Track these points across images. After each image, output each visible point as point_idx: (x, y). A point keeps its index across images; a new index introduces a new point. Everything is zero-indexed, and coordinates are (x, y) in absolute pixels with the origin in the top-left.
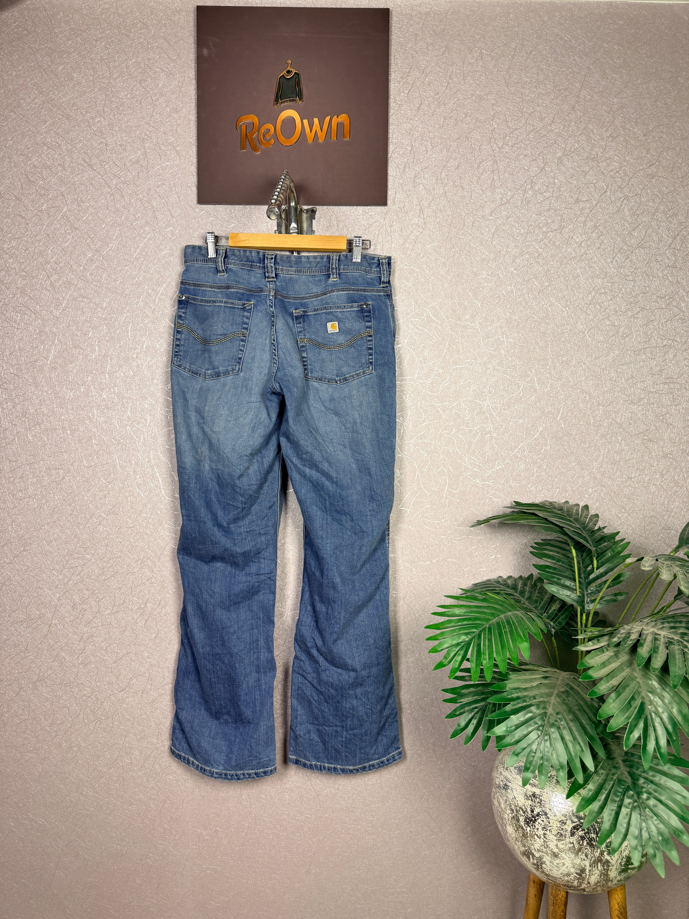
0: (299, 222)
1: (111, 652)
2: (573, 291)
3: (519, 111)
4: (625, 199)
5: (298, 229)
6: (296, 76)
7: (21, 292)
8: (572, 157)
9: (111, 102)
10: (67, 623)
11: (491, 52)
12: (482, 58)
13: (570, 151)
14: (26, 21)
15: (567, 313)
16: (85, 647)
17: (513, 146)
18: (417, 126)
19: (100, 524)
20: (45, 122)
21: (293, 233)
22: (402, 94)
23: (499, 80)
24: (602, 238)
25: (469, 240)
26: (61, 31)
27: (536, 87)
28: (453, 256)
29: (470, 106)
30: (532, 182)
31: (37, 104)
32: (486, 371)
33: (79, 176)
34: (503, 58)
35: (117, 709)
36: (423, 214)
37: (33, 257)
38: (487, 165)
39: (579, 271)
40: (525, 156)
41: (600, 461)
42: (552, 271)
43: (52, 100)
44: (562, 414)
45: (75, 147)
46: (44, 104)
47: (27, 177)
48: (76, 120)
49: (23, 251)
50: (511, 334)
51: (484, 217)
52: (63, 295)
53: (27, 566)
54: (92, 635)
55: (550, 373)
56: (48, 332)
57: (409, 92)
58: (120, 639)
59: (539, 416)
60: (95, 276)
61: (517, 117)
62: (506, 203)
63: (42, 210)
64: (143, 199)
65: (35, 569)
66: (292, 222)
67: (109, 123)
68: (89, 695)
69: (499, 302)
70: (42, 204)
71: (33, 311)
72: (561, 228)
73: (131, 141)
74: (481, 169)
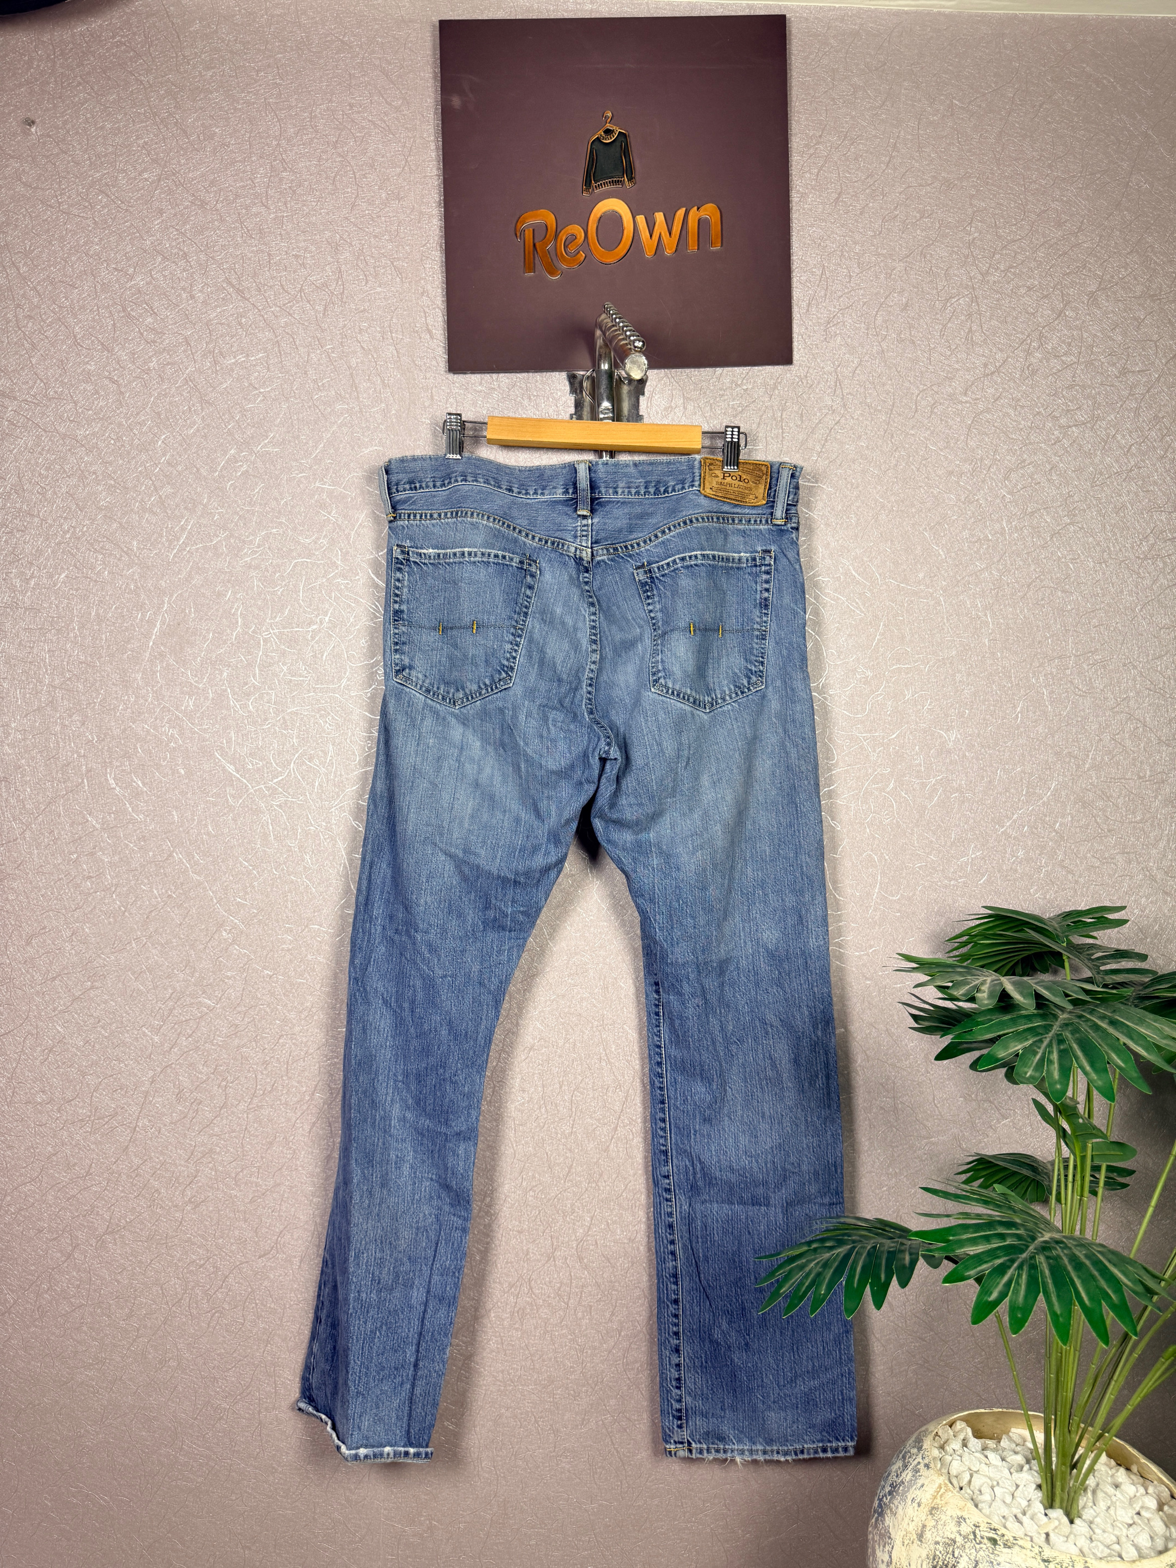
0: (615, 399)
1: (246, 1184)
2: (1115, 534)
3: (1019, 208)
5: (613, 412)
6: (622, 139)
7: (105, 516)
8: (1115, 293)
9: (281, 180)
10: (165, 1125)
11: (970, 103)
12: (952, 115)
13: (1110, 282)
14: (134, 34)
15: (1104, 574)
16: (197, 1171)
17: (1007, 270)
18: (833, 232)
19: (234, 942)
20: (161, 212)
21: (605, 418)
22: (808, 175)
23: (983, 154)
24: (1168, 438)
25: (925, 438)
26: (196, 53)
28: (896, 465)
29: (930, 198)
30: (1041, 336)
31: (146, 180)
32: (954, 675)
33: (219, 310)
34: (991, 115)
35: (253, 1291)
36: (841, 388)
37: (129, 453)
38: (960, 304)
39: (1125, 499)
40: (1029, 289)
41: (1161, 845)
42: (1076, 498)
43: (174, 174)
44: (1094, 759)
45: (213, 258)
46: (159, 180)
47: (124, 310)
48: (217, 210)
49: (112, 442)
50: (1001, 610)
51: (952, 397)
52: (180, 521)
53: (95, 1018)
54: (211, 1150)
55: (1071, 682)
56: (152, 589)
57: (819, 172)
58: (262, 1158)
59: (1050, 760)
60: (241, 490)
61: (1016, 219)
62: (993, 373)
63: (149, 369)
64: (333, 352)
65: (111, 1024)
66: (603, 400)
67: (277, 217)
68: (202, 1262)
69: (978, 550)
70: (150, 357)
71: (125, 549)
72: (1093, 419)
73: (314, 249)
74: (947, 311)
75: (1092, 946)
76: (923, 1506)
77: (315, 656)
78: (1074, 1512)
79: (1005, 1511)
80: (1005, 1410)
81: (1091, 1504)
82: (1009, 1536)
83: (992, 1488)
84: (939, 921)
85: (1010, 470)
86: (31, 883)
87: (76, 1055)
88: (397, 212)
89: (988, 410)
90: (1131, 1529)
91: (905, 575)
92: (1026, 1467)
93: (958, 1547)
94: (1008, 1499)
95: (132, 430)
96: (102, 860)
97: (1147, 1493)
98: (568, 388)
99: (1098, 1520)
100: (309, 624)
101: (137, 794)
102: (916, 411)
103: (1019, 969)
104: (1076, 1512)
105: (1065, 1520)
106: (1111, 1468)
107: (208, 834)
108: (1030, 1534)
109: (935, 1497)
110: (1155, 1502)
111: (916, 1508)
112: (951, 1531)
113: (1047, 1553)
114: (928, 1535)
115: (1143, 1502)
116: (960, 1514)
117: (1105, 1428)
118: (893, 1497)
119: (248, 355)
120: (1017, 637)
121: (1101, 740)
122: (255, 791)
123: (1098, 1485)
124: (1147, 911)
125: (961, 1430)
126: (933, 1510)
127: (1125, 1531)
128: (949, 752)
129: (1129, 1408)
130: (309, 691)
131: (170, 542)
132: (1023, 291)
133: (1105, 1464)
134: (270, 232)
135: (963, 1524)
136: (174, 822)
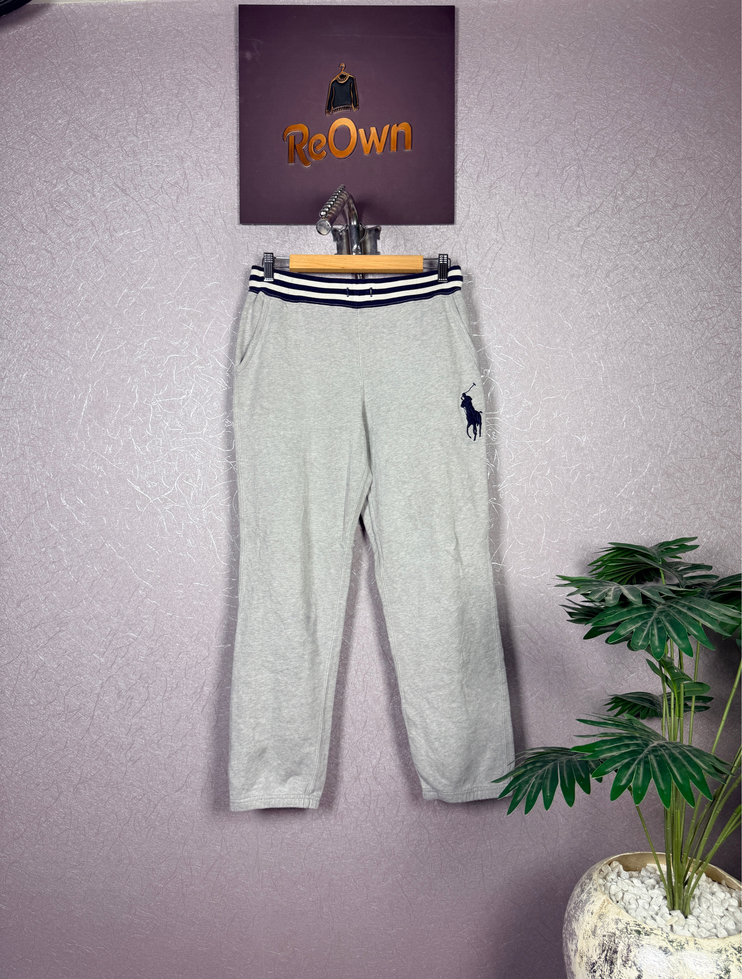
0: (362, 243)
1: (164, 746)
2: (676, 307)
3: (604, 109)
4: (728, 202)
5: (361, 250)
6: (351, 81)
7: (49, 336)
8: (666, 157)
9: (145, 119)
10: (112, 713)
11: (569, 45)
12: (559, 53)
13: (663, 151)
14: (47, 33)
15: (671, 332)
16: (134, 741)
17: (599, 148)
18: (490, 131)
19: (147, 596)
20: (71, 144)
21: (356, 254)
22: (472, 96)
23: (579, 76)
24: (705, 246)
25: (555, 255)
26: (86, 43)
27: (621, 81)
28: (538, 273)
29: (549, 106)
30: (623, 187)
31: (60, 124)
32: (582, 401)
33: (111, 203)
34: (583, 52)
35: (173, 813)
36: (501, 227)
37: (61, 295)
38: (571, 170)
39: (682, 285)
40: (614, 158)
41: (717, 498)
42: (651, 286)
43: (77, 120)
44: (673, 447)
45: (105, 170)
46: (68, 124)
47: (52, 206)
48: (106, 140)
49: (50, 289)
50: (609, 359)
51: (570, 229)
52: (96, 336)
53: (63, 650)
54: (141, 727)
55: (656, 401)
56: (81, 379)
57: (479, 93)
58: (173, 730)
59: (645, 450)
60: (132, 314)
61: (602, 116)
62: (594, 212)
63: (70, 242)
64: (184, 225)
65: (73, 653)
66: (354, 244)
67: (143, 143)
68: (140, 797)
69: (593, 323)
70: (70, 235)
71: (63, 356)
72: (658, 237)
73: (168, 161)
74: (564, 175)
75: (678, 563)
76: (594, 914)
77: (185, 415)
78: (687, 911)
79: (645, 914)
80: (642, 852)
81: (697, 906)
82: (647, 928)
83: (637, 900)
84: (583, 554)
85: (609, 272)
86: (18, 568)
87: (53, 673)
88: (218, 135)
89: (593, 235)
90: (723, 919)
91: (548, 341)
92: (657, 886)
93: (617, 938)
94: (647, 907)
95: (62, 281)
96: (61, 551)
97: (732, 897)
98: (332, 238)
99: (702, 915)
100: (181, 395)
101: (80, 508)
102: (549, 238)
103: (634, 580)
104: (688, 911)
105: (682, 916)
106: (709, 883)
107: (126, 530)
108: (661, 926)
109: (601, 908)
110: (737, 902)
111: (591, 916)
112: (612, 928)
113: (672, 937)
114: (598, 931)
115: (729, 902)
116: (617, 917)
117: (703, 859)
118: (576, 911)
119: (131, 230)
120: (620, 374)
121: (676, 435)
122: (154, 501)
123: (701, 894)
124: (711, 539)
125: (616, 867)
126: (601, 917)
127: (719, 920)
128: (582, 449)
129: (717, 845)
130: (183, 437)
131: (90, 349)
132: (610, 160)
133: (706, 881)
134: (140, 152)
135: (619, 923)
136: (104, 525)
